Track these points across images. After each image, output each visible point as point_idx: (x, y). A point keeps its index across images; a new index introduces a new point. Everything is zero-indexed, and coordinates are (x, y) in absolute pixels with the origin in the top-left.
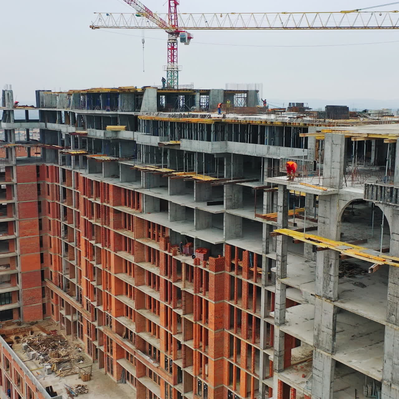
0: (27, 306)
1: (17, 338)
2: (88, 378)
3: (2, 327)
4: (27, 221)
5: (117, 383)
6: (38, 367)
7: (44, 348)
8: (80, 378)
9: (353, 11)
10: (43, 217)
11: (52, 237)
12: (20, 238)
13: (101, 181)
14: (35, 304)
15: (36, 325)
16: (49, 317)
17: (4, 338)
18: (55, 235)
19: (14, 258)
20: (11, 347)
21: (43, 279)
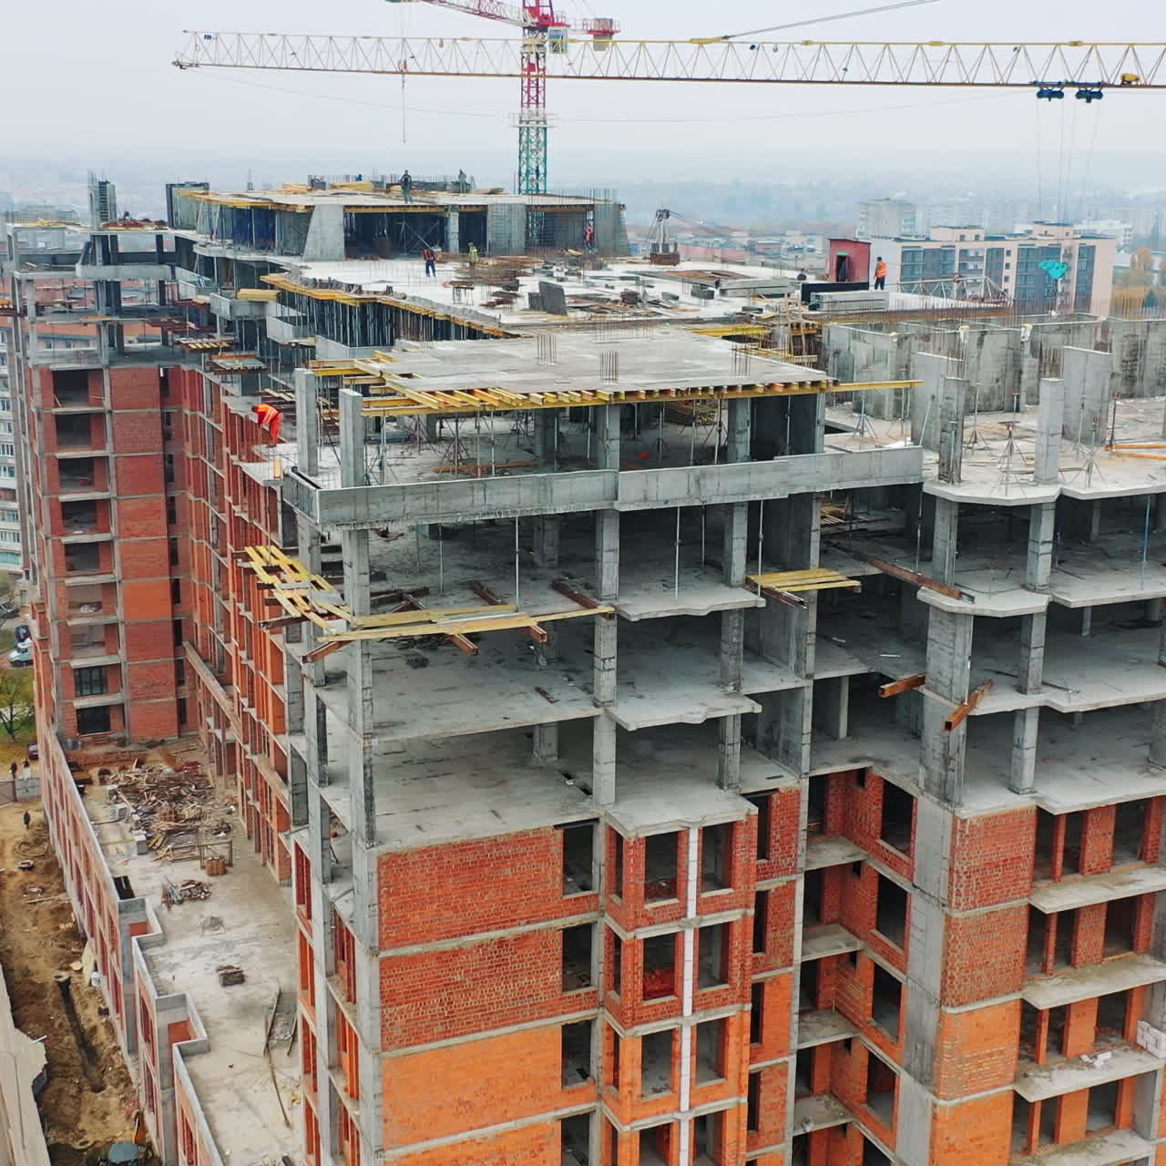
0: (140, 702)
1: (104, 773)
2: (221, 868)
3: (83, 747)
4: (136, 502)
5: (281, 885)
6: (124, 837)
7: (153, 798)
8: (203, 867)
9: (716, 40)
10: (177, 494)
11: (195, 541)
12: (121, 540)
13: (247, 417)
14: (158, 698)
15: (160, 747)
16: (195, 733)
17: (72, 772)
18: (201, 538)
19: (109, 587)
20: (81, 792)
21: (178, 640)
